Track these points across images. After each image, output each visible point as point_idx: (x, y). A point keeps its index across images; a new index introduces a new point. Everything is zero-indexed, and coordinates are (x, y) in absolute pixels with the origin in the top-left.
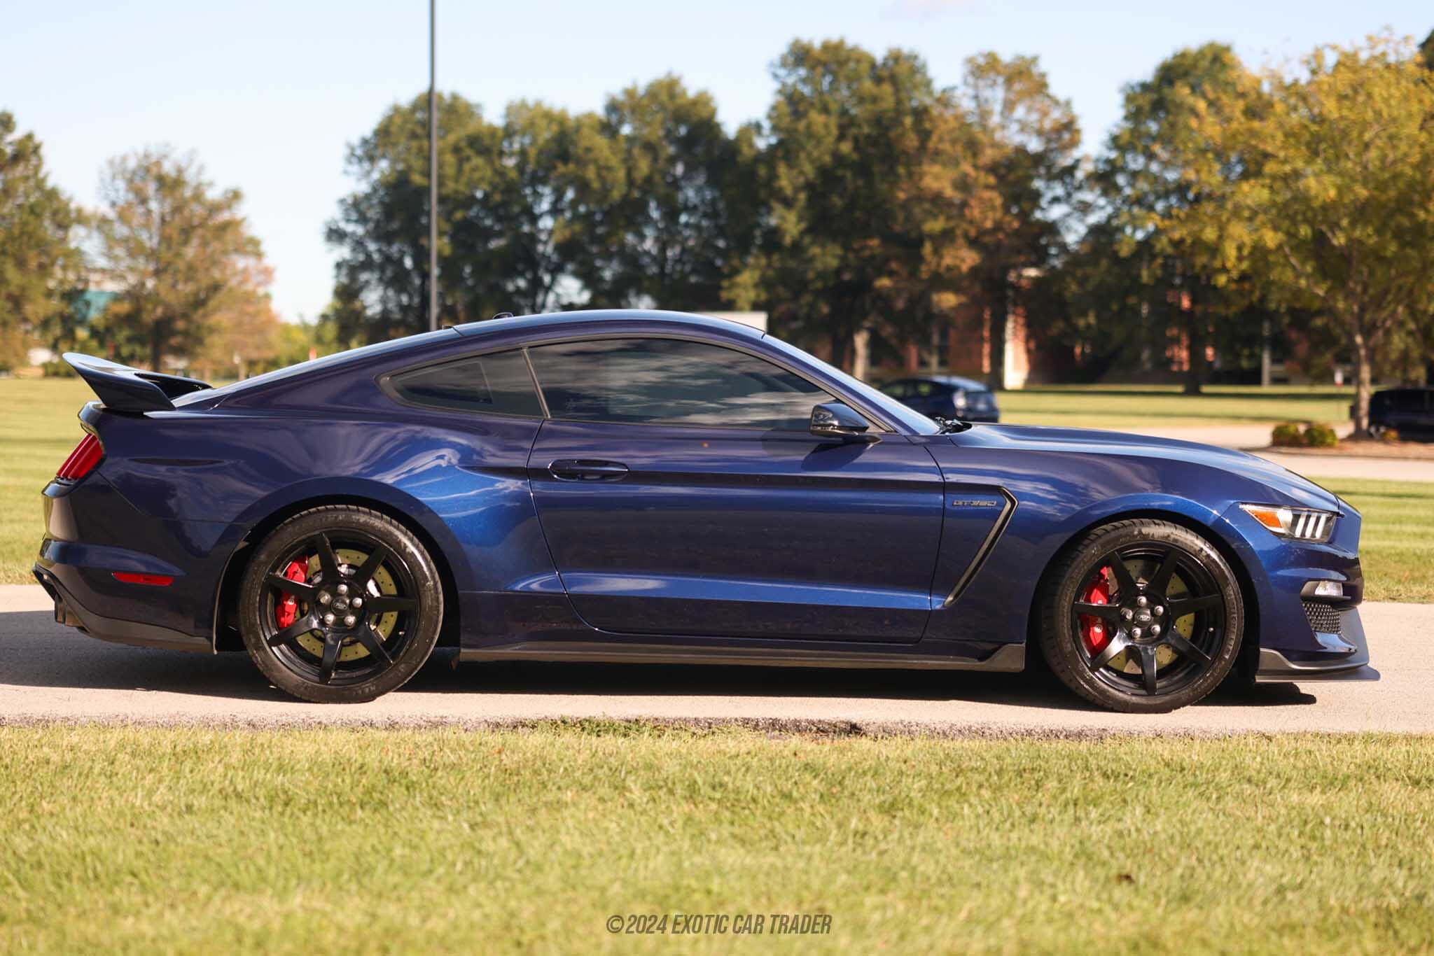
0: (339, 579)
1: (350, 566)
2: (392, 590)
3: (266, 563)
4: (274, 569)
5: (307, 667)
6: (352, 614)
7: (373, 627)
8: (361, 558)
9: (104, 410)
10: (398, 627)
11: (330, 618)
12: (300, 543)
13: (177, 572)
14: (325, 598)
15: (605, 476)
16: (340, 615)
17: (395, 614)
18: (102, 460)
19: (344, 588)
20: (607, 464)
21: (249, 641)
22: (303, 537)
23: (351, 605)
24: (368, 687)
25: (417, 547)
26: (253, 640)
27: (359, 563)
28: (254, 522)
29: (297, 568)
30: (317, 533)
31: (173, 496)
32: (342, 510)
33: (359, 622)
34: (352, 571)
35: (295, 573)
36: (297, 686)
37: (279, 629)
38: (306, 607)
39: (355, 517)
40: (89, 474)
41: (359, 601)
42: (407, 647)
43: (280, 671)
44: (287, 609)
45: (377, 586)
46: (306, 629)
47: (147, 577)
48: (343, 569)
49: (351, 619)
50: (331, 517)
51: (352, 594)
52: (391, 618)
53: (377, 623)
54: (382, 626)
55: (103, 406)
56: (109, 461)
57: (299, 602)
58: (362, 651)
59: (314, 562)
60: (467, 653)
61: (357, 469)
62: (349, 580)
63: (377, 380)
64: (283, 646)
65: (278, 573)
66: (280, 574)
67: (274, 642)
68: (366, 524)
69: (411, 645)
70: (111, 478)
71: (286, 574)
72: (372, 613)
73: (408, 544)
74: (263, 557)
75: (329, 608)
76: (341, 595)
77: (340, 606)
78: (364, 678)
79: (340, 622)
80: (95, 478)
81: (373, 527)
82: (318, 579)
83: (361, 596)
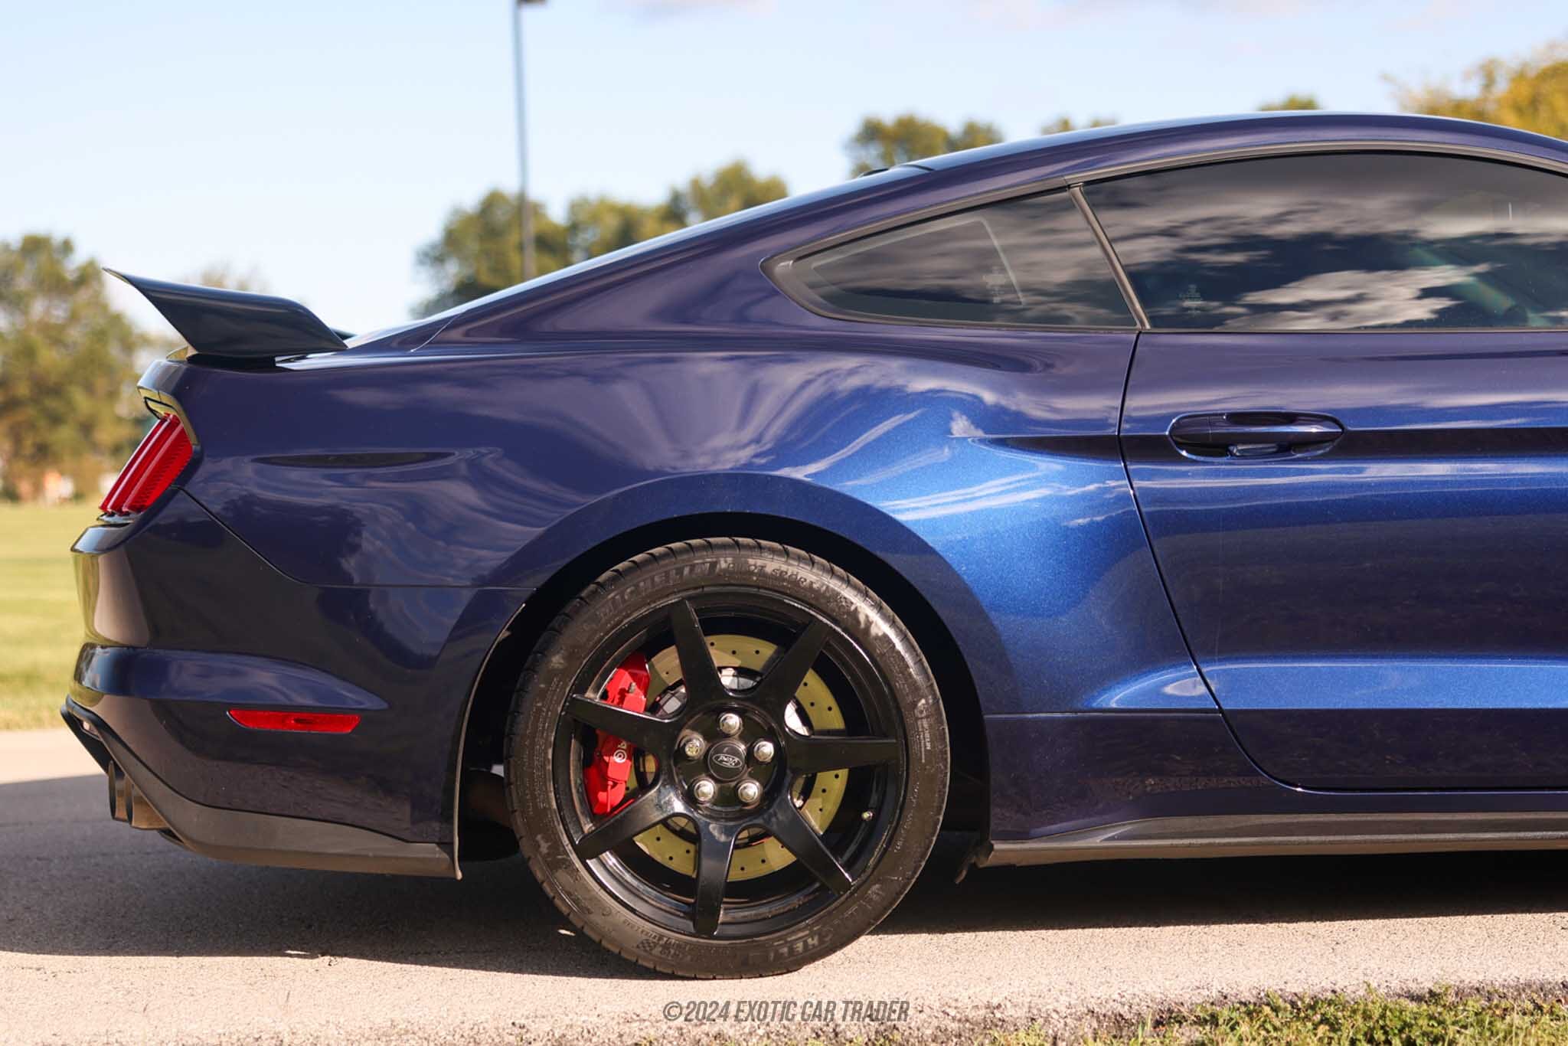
0: (719, 699)
1: (741, 672)
2: (835, 720)
3: (564, 674)
4: (581, 688)
5: (668, 901)
6: (754, 776)
7: (799, 803)
8: (760, 652)
9: (191, 359)
10: (853, 800)
11: (707, 788)
12: (634, 626)
13: (370, 702)
14: (695, 745)
15: (1288, 447)
16: (727, 780)
17: (843, 773)
18: (195, 464)
19: (733, 721)
20: (1292, 418)
21: (535, 850)
22: (644, 611)
23: (750, 757)
24: (801, 937)
25: (893, 624)
26: (544, 847)
27: (757, 664)
28: (531, 585)
29: (625, 680)
30: (673, 600)
31: (355, 548)
32: (724, 546)
33: (772, 793)
34: (748, 683)
35: (623, 693)
36: (647, 945)
37: (593, 817)
38: (651, 765)
39: (755, 562)
40: (167, 498)
41: (767, 749)
42: (882, 844)
43: (606, 913)
44: (611, 773)
45: (801, 713)
46: (657, 816)
47: (305, 717)
48: (727, 679)
49: (752, 790)
50: (703, 561)
51: (750, 734)
52: (834, 783)
53: (806, 794)
54: (816, 802)
55: (192, 352)
56: (207, 467)
57: (636, 755)
58: (776, 856)
59: (668, 663)
60: (1005, 850)
61: (744, 455)
62: (743, 702)
63: (766, 269)
64: (610, 859)
65: (589, 694)
66: (592, 696)
67: (588, 850)
68: (780, 576)
69: (890, 842)
70: (216, 508)
71: (604, 696)
72: (796, 773)
73: (874, 616)
74: (557, 661)
75: (706, 766)
76: (727, 736)
77: (729, 761)
78: (793, 918)
79: (728, 797)
80: (180, 508)
81: (796, 582)
82: (672, 705)
83: (770, 736)
